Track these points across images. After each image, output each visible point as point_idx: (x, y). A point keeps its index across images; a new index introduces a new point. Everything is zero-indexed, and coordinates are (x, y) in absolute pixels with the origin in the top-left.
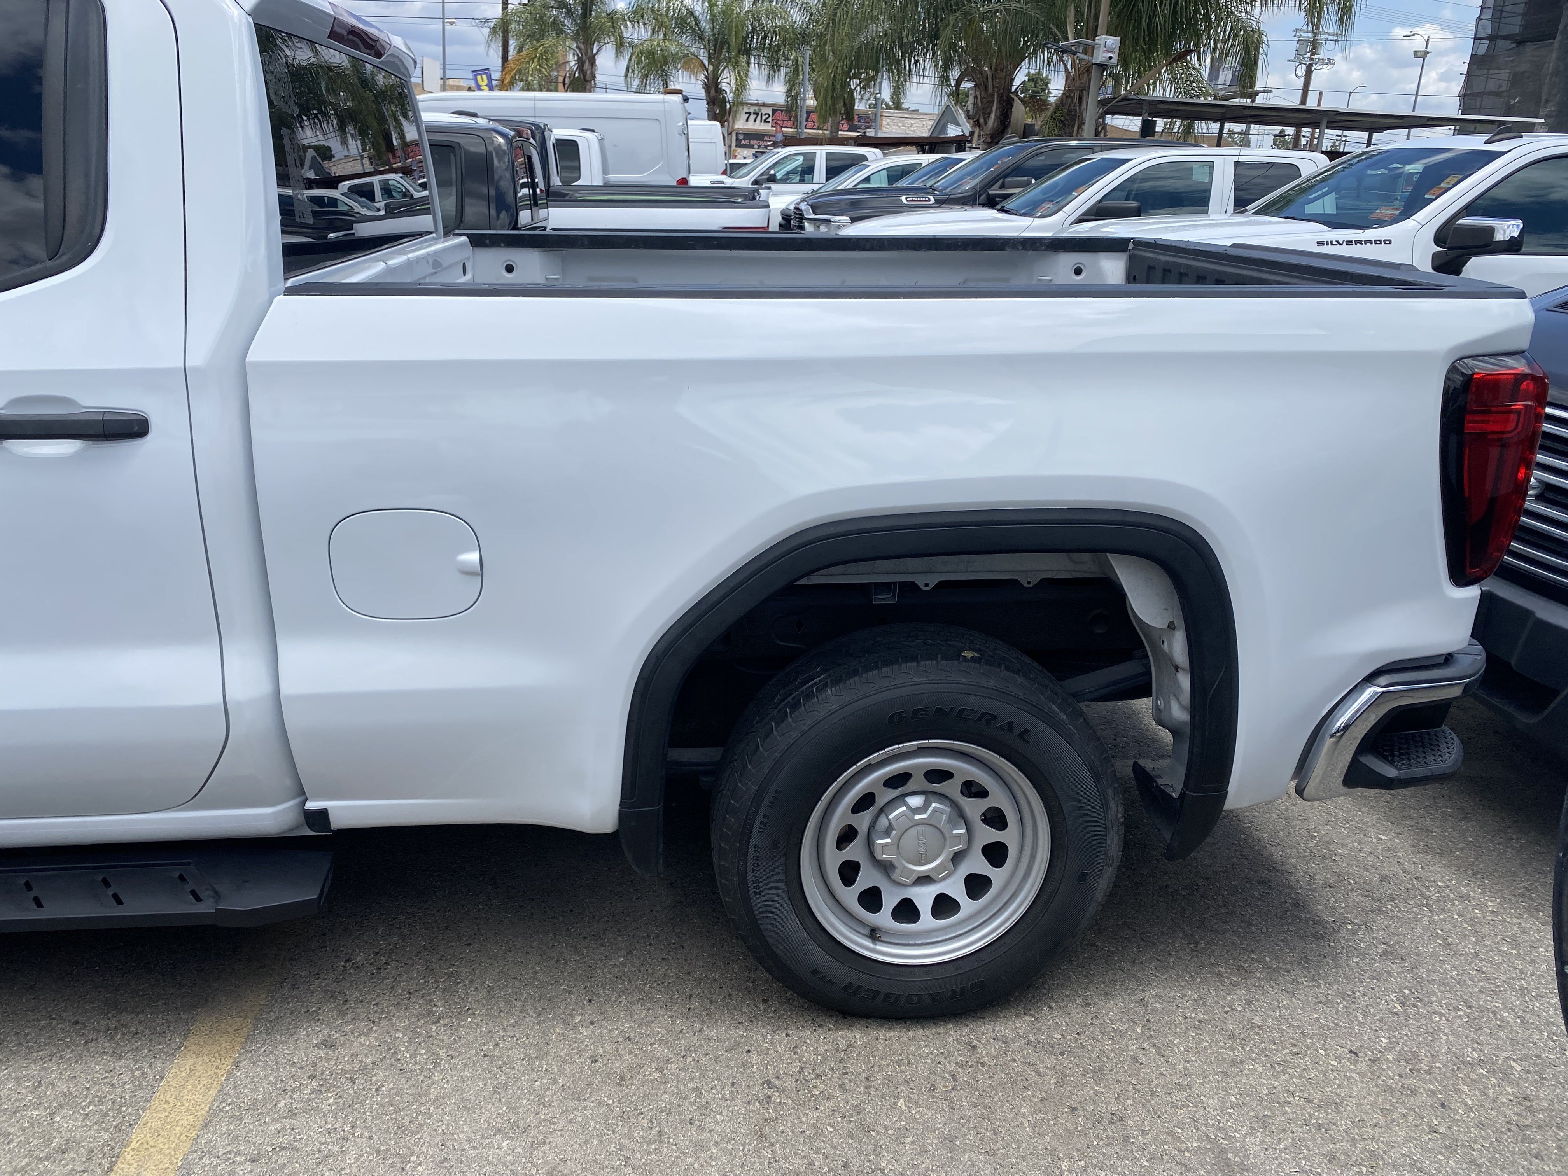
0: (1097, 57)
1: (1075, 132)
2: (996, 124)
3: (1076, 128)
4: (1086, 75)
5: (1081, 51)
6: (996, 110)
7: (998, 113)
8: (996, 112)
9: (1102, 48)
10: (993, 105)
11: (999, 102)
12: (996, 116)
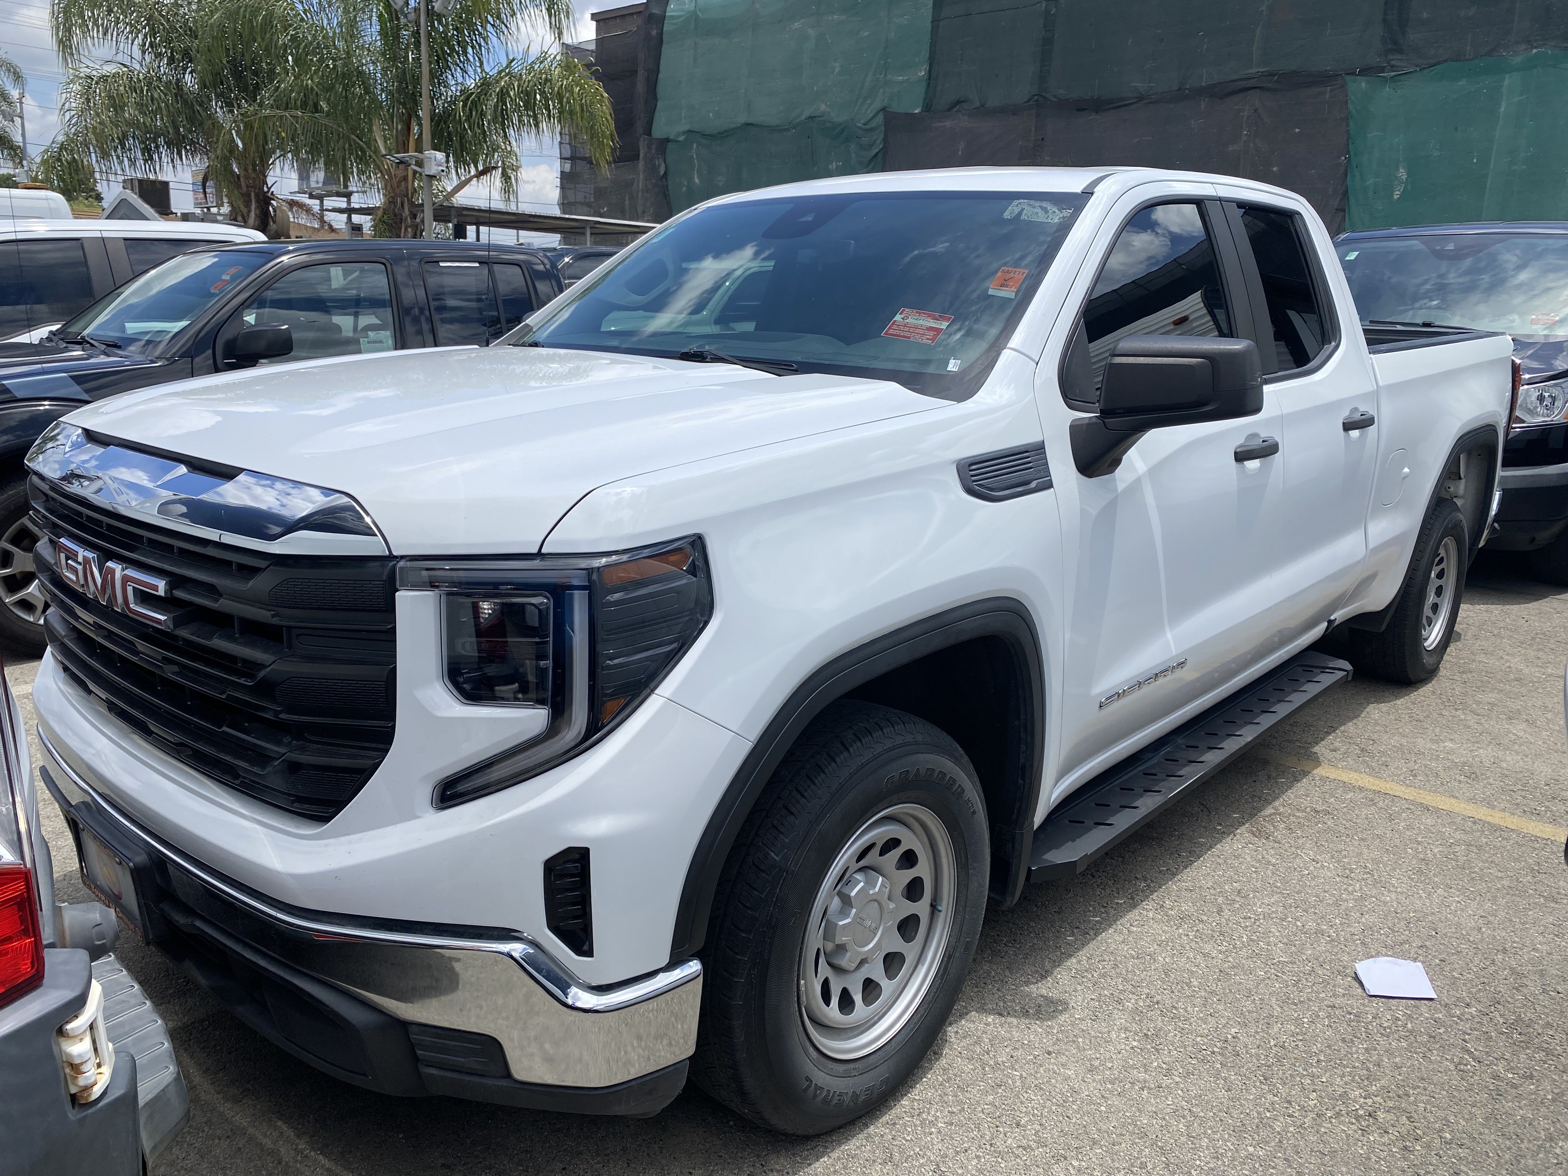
0: (430, 169)
1: (402, 235)
2: (257, 222)
3: (403, 230)
4: (403, 183)
5: (414, 163)
6: (255, 209)
7: (258, 212)
8: (255, 211)
9: (433, 163)
10: (251, 205)
11: (257, 201)
12: (256, 215)
